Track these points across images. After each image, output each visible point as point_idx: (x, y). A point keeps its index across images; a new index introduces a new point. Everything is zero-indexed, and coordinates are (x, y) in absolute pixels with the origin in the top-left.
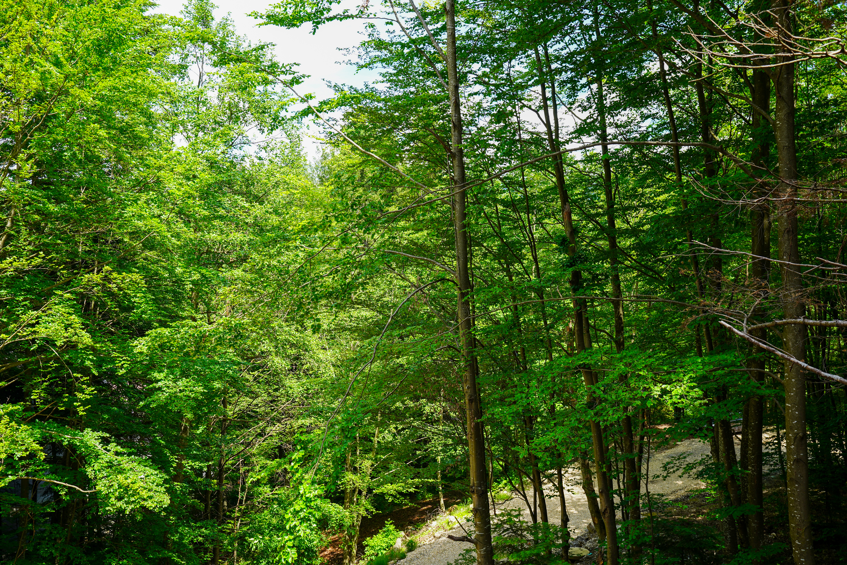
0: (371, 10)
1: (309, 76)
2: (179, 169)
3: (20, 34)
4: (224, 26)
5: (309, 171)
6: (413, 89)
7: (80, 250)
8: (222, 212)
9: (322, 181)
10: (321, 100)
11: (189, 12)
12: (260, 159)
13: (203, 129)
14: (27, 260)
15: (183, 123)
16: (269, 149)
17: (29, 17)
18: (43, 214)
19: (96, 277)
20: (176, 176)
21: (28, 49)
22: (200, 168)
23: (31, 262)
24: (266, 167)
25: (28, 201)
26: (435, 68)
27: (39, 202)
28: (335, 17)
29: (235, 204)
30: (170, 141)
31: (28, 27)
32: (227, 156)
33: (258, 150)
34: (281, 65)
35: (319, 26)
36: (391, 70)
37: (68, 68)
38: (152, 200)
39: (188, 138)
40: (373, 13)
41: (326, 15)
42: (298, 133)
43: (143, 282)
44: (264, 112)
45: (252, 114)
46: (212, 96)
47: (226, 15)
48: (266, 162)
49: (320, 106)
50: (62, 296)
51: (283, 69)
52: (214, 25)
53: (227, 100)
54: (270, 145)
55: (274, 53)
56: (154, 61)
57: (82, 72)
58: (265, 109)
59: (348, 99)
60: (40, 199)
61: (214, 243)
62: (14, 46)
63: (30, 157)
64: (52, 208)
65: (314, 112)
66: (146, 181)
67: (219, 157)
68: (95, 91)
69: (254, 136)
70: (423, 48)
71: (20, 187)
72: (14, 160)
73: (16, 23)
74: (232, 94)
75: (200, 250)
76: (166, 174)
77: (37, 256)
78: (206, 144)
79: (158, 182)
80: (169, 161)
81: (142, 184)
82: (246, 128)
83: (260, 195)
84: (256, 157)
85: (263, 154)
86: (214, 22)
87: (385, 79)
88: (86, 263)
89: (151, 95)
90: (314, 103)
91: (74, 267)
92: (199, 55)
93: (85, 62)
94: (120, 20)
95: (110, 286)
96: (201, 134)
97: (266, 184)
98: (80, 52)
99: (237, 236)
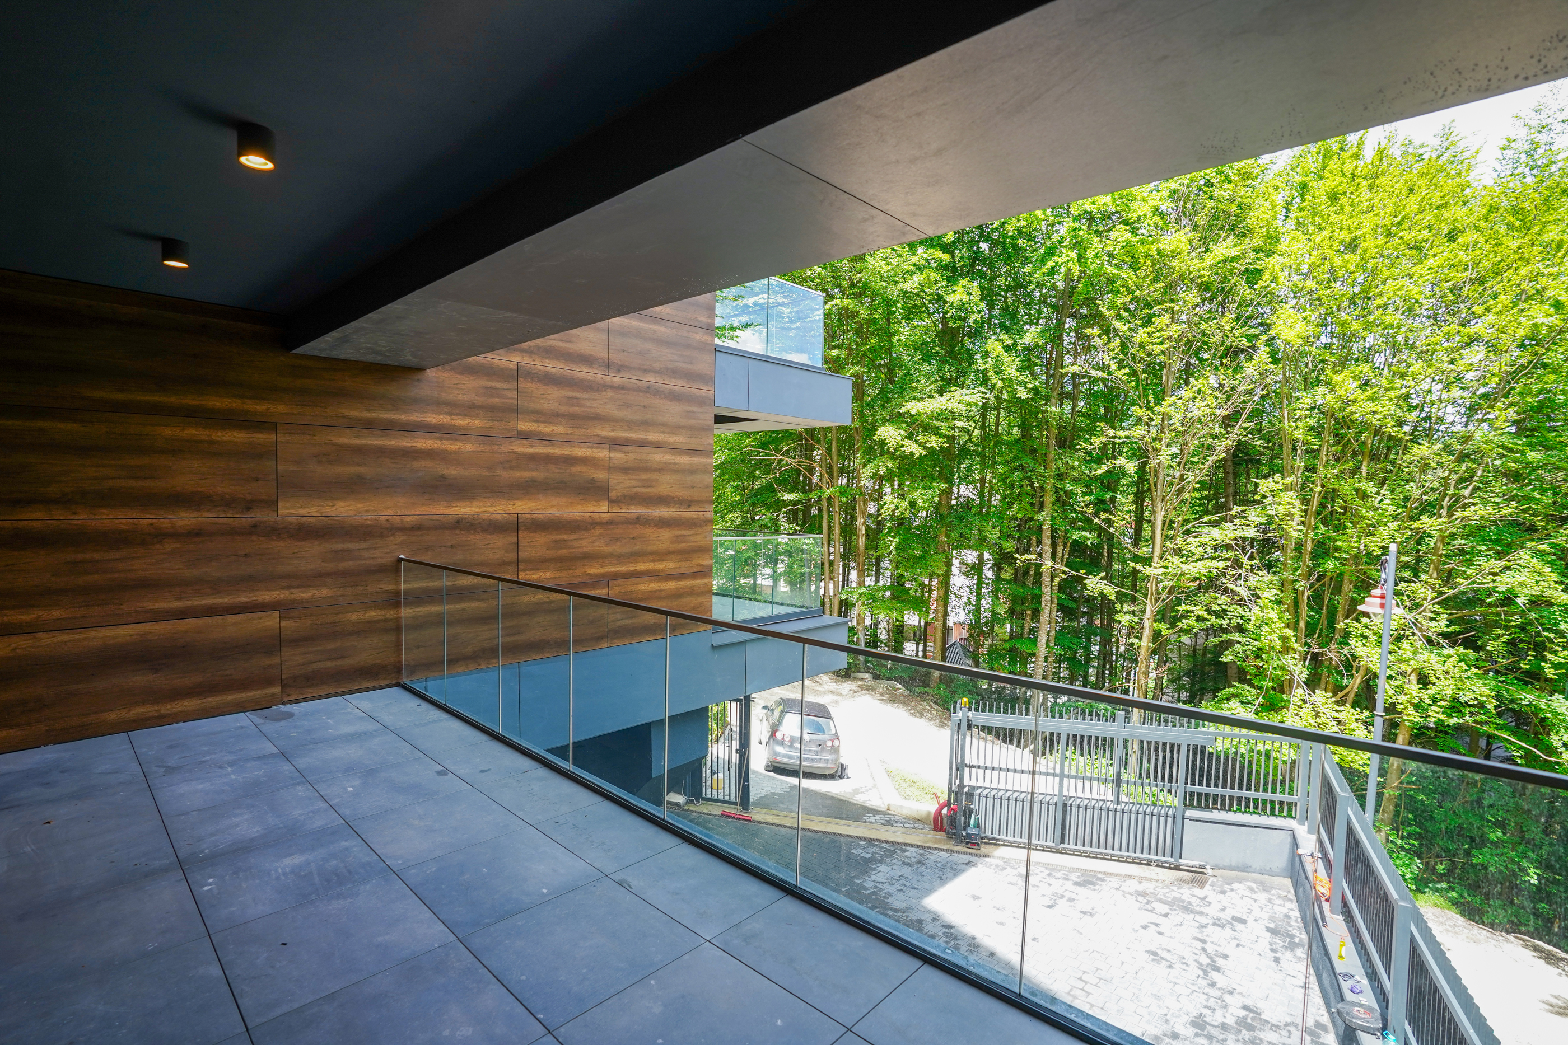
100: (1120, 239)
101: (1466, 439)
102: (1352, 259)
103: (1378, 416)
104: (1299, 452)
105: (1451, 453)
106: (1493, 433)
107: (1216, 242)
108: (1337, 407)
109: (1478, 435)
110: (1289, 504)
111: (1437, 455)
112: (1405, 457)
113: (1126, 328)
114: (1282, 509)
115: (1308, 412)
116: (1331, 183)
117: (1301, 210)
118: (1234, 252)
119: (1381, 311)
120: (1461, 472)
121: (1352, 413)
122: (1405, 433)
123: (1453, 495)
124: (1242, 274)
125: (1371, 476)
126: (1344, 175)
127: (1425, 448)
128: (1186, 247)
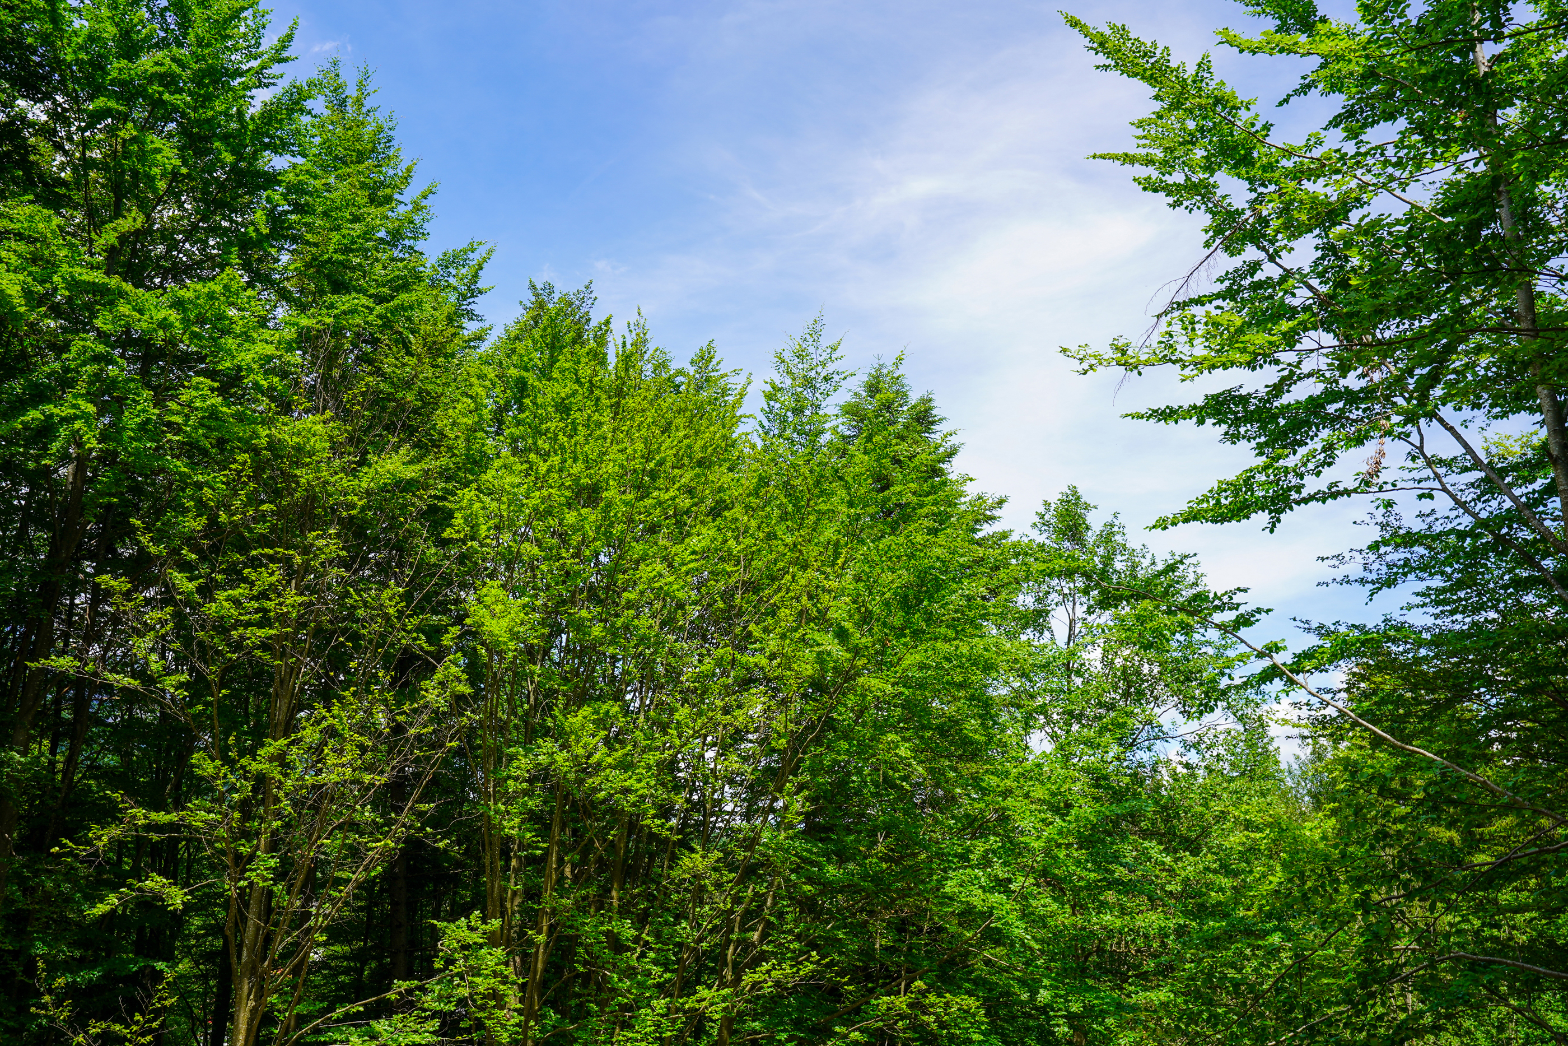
0: (1384, 476)
1: (1268, 611)
2: (1039, 792)
3: (792, 594)
4: (1107, 537)
5: (1289, 782)
6: (1492, 615)
7: (877, 946)
8: (1120, 872)
9: (1318, 801)
10: (1298, 651)
11: (1047, 524)
12: (1187, 766)
13: (1079, 717)
14: (792, 966)
15: (1043, 710)
16: (1203, 746)
17: (805, 567)
18: (820, 884)
19: (901, 1002)
20: (1034, 807)
21: (802, 615)
22: (1077, 787)
23: (797, 972)
24: (1200, 780)
25: (795, 862)
26: (1541, 569)
27: (813, 864)
28: (1311, 498)
29: (1144, 856)
30: (1022, 744)
31: (803, 582)
32: (1125, 764)
33: (1183, 750)
34: (1211, 595)
35: (1282, 516)
36: (1437, 582)
37: (858, 638)
38: (994, 852)
39: (1054, 737)
40: (1390, 481)
41: (1294, 496)
42: (1259, 712)
43: (982, 1012)
44: (1188, 679)
45: (1166, 686)
46: (1093, 657)
47: (1109, 519)
48: (1201, 772)
49: (1297, 663)
50: (846, 1036)
51: (1217, 602)
52: (1090, 537)
53: (1118, 662)
54: (1206, 739)
55: (1199, 571)
56: (991, 610)
57: (879, 640)
58: (1191, 673)
59: (1353, 645)
60: (814, 857)
61: (1110, 933)
62: (783, 613)
63: (801, 787)
64: (831, 871)
65: (1284, 673)
66: (984, 817)
67: (1111, 768)
68: (896, 672)
69: (1173, 723)
70: (1507, 534)
71: (787, 838)
72: (778, 795)
73: (788, 577)
74: (1128, 652)
75: (1083, 949)
76: (1017, 804)
77: (807, 960)
78: (1085, 744)
79: (1003, 818)
80: (1022, 780)
81: (976, 824)
82: (1157, 711)
83: (1194, 835)
84: (1181, 763)
85: (1193, 757)
86: (1090, 533)
87: (1428, 600)
88: (887, 970)
89: (988, 667)
90: (1283, 658)
91: (869, 978)
92: (1066, 591)
93: (885, 624)
94: (938, 551)
95: (925, 1018)
96: (1075, 727)
97: (1202, 815)
98: (877, 610)
99: (1151, 920)
100: (198, 404)
101: (750, 843)
102: (592, 516)
103: (632, 798)
104: (514, 862)
105: (732, 868)
106: (783, 835)
107: (380, 451)
108: (571, 776)
109: (765, 837)
110: (495, 974)
111: (715, 869)
112: (673, 874)
113: (191, 586)
114: (482, 984)
115: (525, 785)
116: (559, 389)
117: (519, 423)
118: (410, 473)
119: (632, 612)
120: (747, 900)
121: (595, 790)
122: (671, 829)
123: (738, 942)
124: (422, 515)
125: (624, 912)
126: (578, 381)
127: (698, 856)
128: (321, 445)
